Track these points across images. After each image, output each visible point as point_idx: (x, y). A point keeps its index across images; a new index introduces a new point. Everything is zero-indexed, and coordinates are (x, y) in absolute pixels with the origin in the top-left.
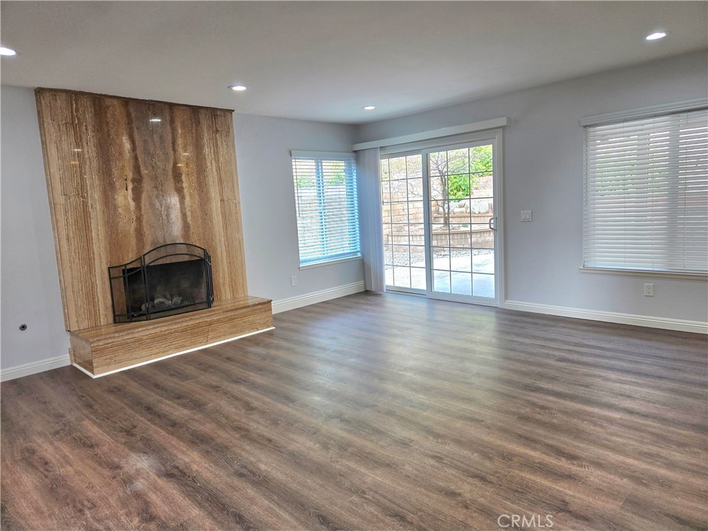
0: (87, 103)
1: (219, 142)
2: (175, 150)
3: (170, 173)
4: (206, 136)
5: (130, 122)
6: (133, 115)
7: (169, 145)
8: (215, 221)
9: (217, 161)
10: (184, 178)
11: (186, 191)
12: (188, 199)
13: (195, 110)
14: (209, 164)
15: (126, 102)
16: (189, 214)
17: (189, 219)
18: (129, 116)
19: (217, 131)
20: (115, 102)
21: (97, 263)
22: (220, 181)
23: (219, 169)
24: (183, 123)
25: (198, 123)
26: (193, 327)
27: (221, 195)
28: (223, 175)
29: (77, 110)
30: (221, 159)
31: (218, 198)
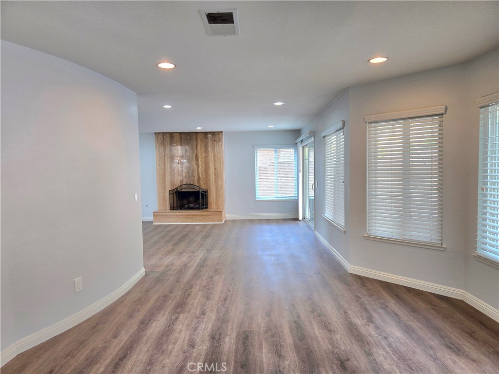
0: (168, 135)
1: (215, 145)
2: (196, 149)
3: (194, 158)
4: (210, 143)
5: (181, 141)
6: (183, 138)
7: (195, 148)
8: (211, 177)
9: (214, 153)
10: (199, 160)
11: (200, 164)
12: (200, 167)
13: (206, 133)
14: (210, 154)
15: (180, 133)
16: (200, 173)
17: (200, 175)
18: (181, 138)
19: (215, 140)
20: (177, 134)
21: (167, 188)
22: (215, 160)
23: (214, 156)
24: (200, 139)
25: (207, 138)
26: (187, 215)
27: (215, 166)
28: (216, 158)
29: (165, 138)
30: (216, 152)
31: (213, 167)
